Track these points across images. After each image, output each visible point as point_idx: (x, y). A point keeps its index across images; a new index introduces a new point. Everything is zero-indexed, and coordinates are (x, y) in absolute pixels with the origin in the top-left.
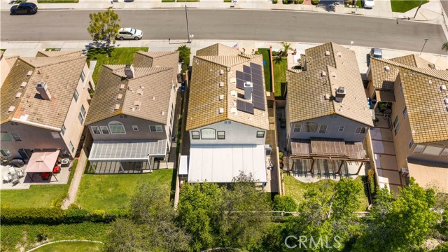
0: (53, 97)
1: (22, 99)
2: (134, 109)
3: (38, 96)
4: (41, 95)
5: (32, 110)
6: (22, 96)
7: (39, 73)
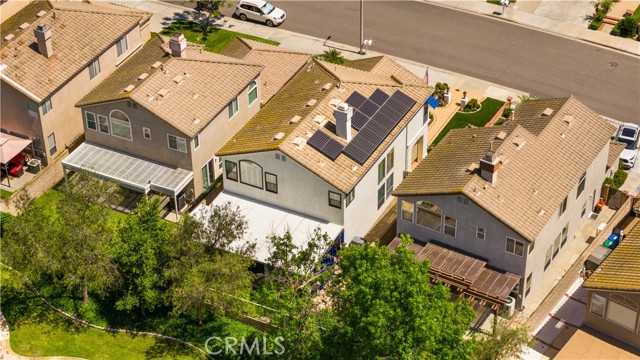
0: (55, 56)
1: (11, 44)
2: (151, 99)
3: (34, 47)
4: (38, 47)
5: (16, 62)
6: (13, 39)
7: (54, 17)
